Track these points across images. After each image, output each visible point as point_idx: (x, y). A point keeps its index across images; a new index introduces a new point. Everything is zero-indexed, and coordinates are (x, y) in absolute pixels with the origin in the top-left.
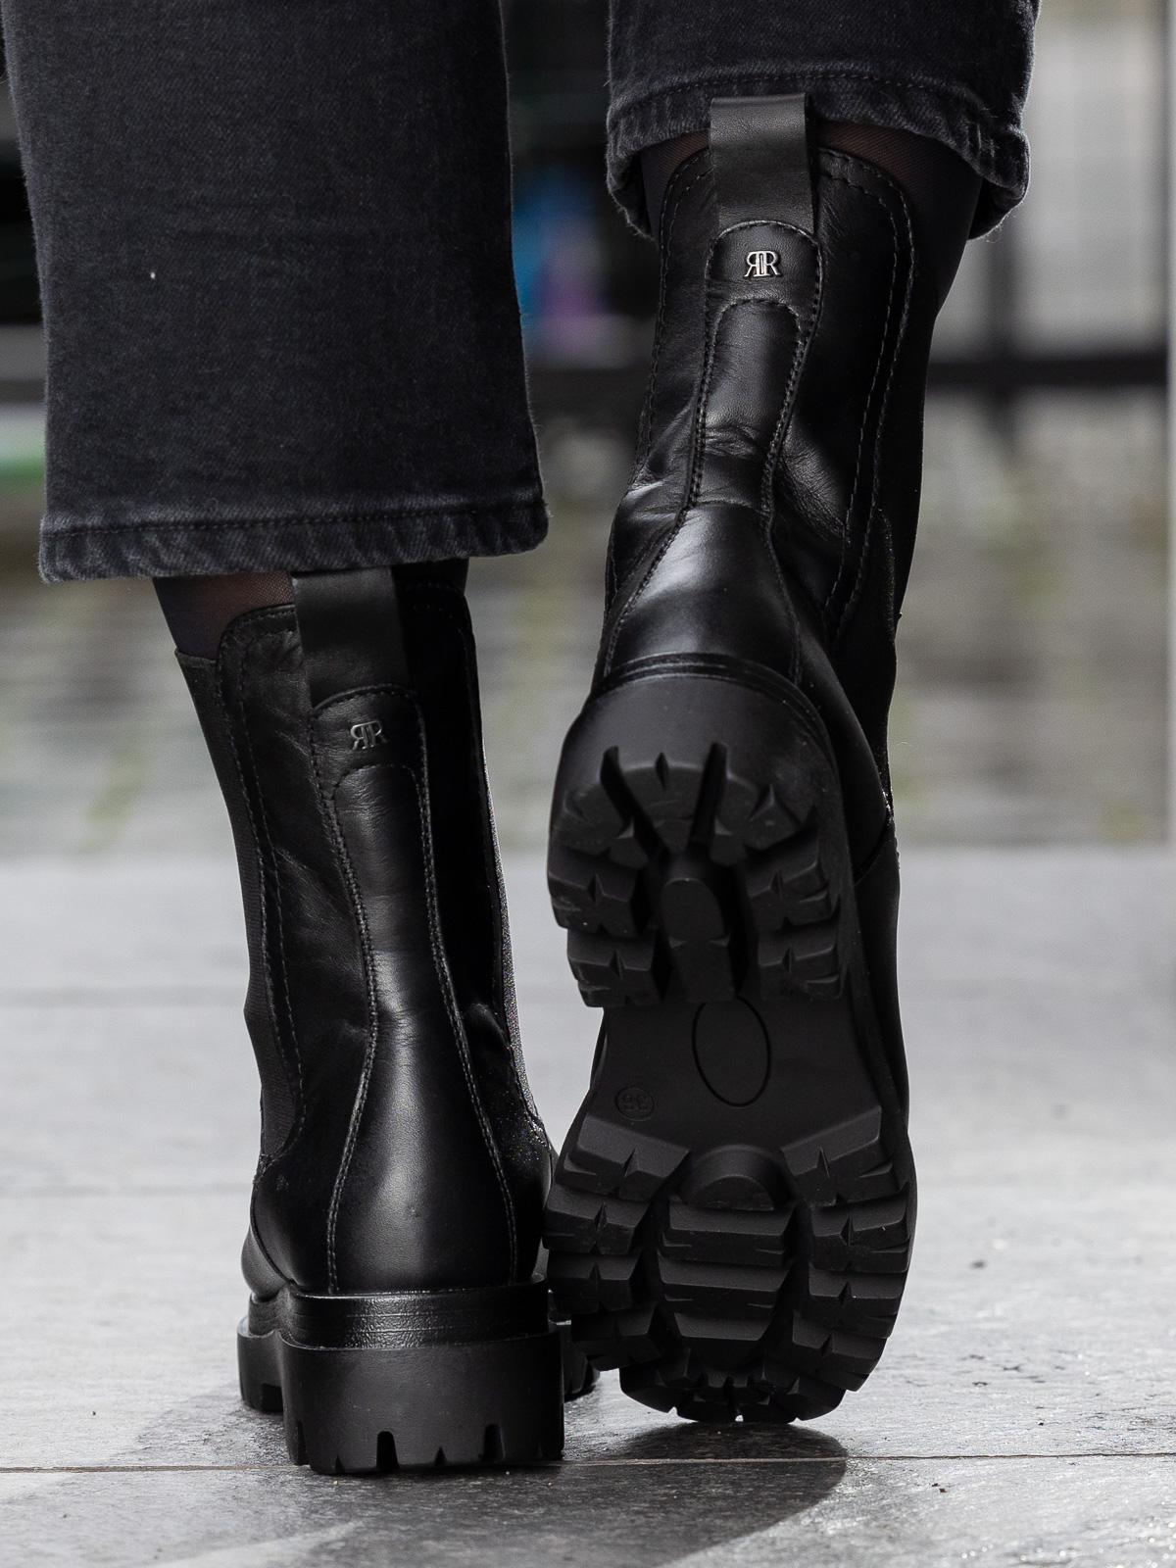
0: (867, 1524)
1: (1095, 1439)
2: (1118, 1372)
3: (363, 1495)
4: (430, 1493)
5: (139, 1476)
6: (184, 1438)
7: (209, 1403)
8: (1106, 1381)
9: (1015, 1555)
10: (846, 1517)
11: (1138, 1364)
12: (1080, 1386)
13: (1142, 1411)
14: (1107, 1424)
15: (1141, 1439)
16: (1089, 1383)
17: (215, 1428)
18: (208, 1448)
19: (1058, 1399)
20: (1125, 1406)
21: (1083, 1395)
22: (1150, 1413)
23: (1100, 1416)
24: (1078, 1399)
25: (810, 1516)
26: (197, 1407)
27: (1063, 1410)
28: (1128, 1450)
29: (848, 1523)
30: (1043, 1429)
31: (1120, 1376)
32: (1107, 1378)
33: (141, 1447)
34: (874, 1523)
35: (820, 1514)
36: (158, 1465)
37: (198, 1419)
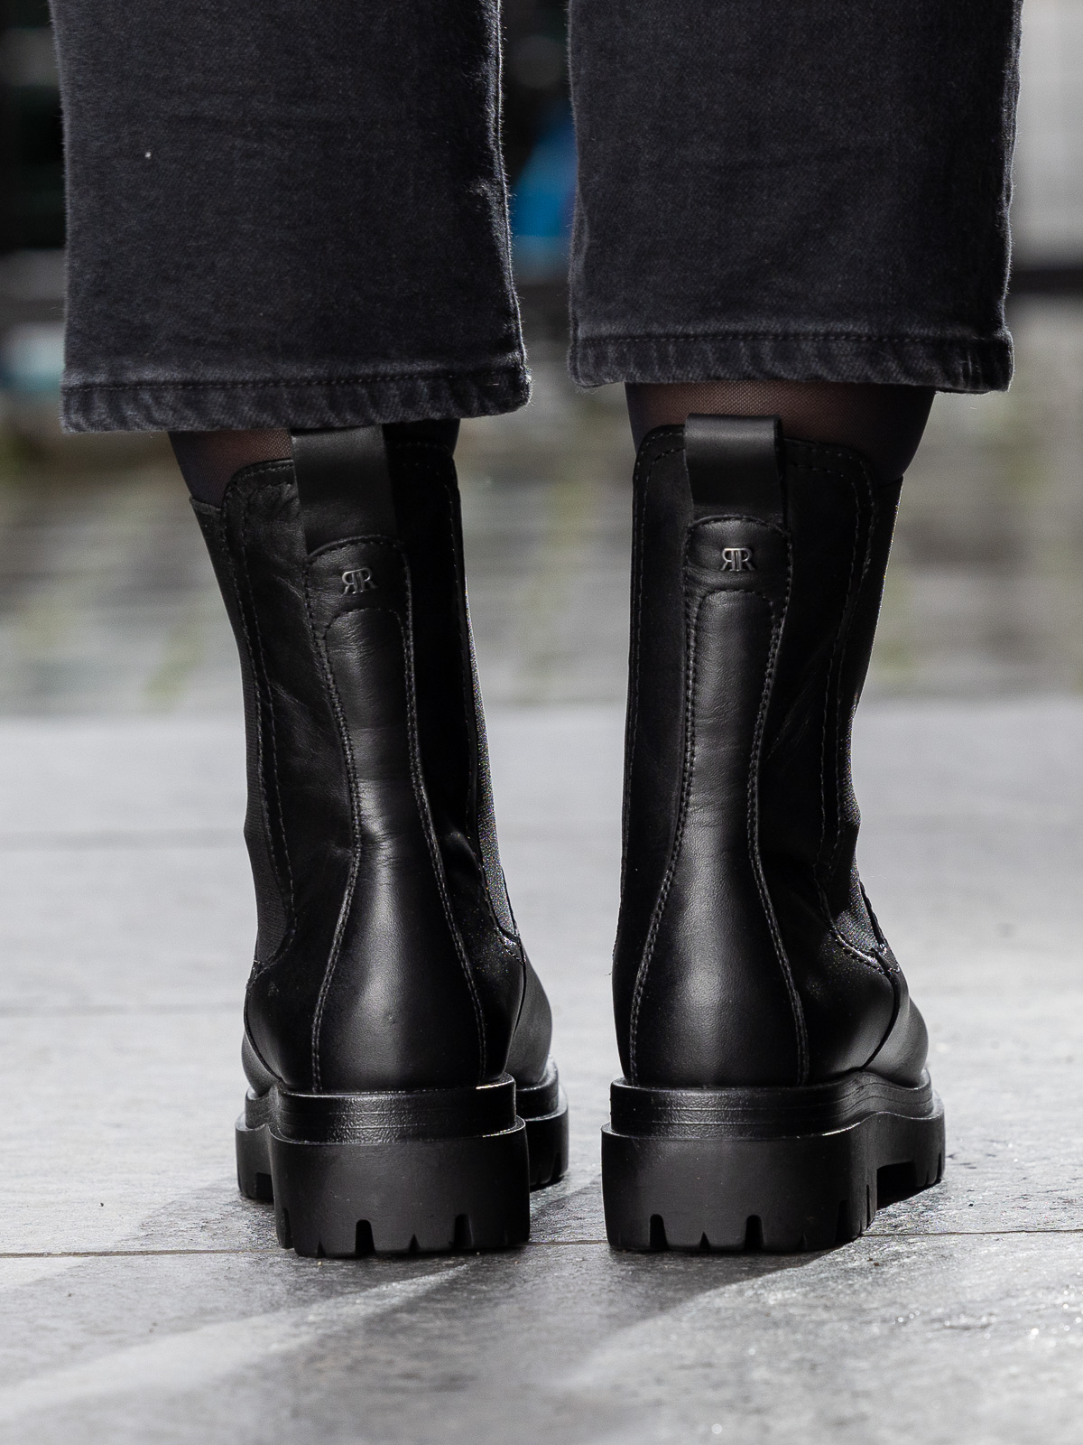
0: (805, 1295)
1: (1019, 1218)
2: (1044, 1158)
3: (344, 1274)
4: (405, 1272)
5: (140, 1260)
6: (183, 1225)
7: (208, 1194)
8: (1033, 1167)
9: (940, 1320)
10: (787, 1288)
11: (1063, 1152)
12: (1008, 1171)
13: (1064, 1193)
14: (1030, 1204)
15: (1062, 1218)
16: (1017, 1169)
17: (212, 1216)
18: (205, 1234)
19: (987, 1184)
20: (1049, 1188)
21: (1011, 1179)
22: (1071, 1194)
23: (1025, 1197)
24: (1006, 1183)
25: (753, 1288)
26: (197, 1198)
27: (991, 1193)
28: (1049, 1228)
29: (788, 1294)
30: (972, 1209)
31: (1046, 1162)
32: (1034, 1164)
33: (143, 1234)
34: (812, 1294)
35: (763, 1286)
36: (159, 1249)
37: (197, 1209)
